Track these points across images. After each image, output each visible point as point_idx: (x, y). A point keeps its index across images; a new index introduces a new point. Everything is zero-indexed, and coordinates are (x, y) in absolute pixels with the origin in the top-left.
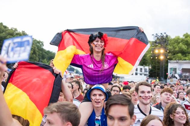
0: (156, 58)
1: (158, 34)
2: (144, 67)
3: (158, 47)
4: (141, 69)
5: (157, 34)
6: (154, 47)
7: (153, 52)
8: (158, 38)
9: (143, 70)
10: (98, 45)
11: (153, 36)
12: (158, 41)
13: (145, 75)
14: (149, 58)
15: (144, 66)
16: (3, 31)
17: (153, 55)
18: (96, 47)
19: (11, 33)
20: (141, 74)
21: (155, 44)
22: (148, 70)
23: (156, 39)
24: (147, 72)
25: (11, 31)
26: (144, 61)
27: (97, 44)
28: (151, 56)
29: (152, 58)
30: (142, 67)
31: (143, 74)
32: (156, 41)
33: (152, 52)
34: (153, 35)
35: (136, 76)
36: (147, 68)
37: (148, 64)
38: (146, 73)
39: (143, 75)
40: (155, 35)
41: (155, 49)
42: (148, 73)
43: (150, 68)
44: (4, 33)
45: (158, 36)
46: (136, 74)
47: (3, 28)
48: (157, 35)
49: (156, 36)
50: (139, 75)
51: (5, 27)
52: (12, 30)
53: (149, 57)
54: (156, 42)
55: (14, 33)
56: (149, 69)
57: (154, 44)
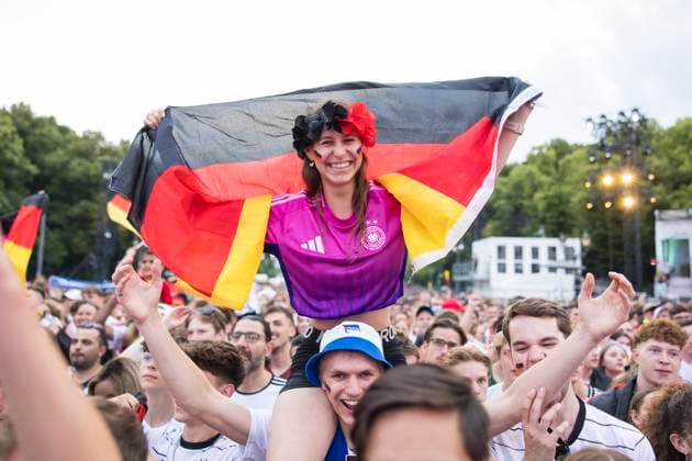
0: (608, 205)
1: (609, 117)
2: (564, 241)
3: (610, 164)
4: (553, 250)
5: (603, 116)
6: (596, 167)
7: (594, 182)
8: (609, 132)
9: (560, 255)
10: (333, 160)
11: (590, 125)
12: (609, 142)
13: (568, 270)
14: (578, 207)
15: (562, 236)
16: (58, 145)
17: (593, 197)
18: (330, 165)
19: (83, 149)
20: (553, 270)
21: (599, 153)
22: (578, 251)
23: (604, 135)
24: (574, 259)
25: (84, 142)
26: (561, 219)
27: (332, 153)
28: (588, 201)
29: (589, 206)
30: (554, 242)
31: (562, 267)
32: (602, 141)
33: (588, 185)
34: (590, 120)
35: (536, 275)
36: (575, 244)
37: (576, 231)
38: (570, 264)
39: (561, 272)
40: (598, 120)
41: (599, 172)
42: (578, 263)
43: (587, 242)
44: (60, 152)
45: (609, 124)
46: (535, 269)
47: (56, 134)
48: (603, 120)
49: (601, 125)
50: (544, 271)
51: (64, 130)
52: (85, 138)
53: (580, 202)
54: (602, 147)
55: (93, 149)
56: (583, 248)
57: (594, 155)
